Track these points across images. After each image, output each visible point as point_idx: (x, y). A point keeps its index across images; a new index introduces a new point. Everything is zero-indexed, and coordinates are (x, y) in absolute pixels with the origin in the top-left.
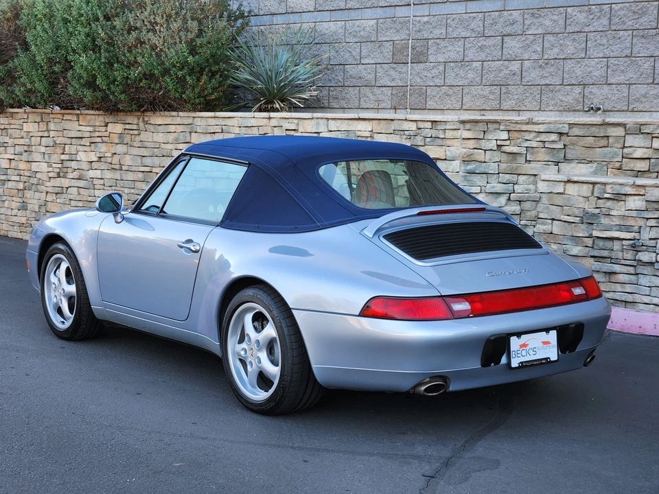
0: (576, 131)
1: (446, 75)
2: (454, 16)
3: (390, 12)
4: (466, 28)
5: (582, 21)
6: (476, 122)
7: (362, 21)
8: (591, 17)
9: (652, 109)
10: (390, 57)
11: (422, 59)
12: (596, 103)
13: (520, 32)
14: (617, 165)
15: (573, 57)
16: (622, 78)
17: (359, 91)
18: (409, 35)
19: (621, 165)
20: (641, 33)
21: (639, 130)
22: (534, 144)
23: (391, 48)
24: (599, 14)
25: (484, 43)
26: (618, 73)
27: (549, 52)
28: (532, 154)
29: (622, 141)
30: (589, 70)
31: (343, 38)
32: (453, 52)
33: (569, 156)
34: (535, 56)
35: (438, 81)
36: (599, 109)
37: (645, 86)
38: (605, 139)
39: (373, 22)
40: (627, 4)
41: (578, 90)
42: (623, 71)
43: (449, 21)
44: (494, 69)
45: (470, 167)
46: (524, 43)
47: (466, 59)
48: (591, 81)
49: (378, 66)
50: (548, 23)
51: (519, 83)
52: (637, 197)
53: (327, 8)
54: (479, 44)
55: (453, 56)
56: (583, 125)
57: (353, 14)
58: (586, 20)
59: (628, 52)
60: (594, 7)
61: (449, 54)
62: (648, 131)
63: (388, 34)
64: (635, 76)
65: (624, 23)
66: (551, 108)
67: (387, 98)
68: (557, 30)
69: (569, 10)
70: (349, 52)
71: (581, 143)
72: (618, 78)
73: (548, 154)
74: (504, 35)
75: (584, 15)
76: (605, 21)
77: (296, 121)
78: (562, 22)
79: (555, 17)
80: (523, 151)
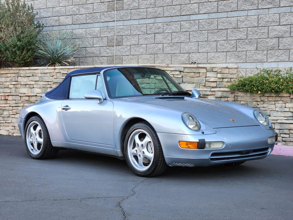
0: (186, 70)
1: (131, 50)
2: (134, 26)
3: (106, 24)
4: (139, 30)
5: (187, 27)
7: (94, 29)
8: (191, 25)
9: (217, 62)
10: (106, 43)
11: (120, 44)
12: (194, 60)
13: (162, 32)
14: (204, 84)
15: (184, 42)
16: (204, 50)
17: (93, 59)
18: (115, 34)
19: (205, 84)
20: (211, 31)
21: (212, 70)
23: (107, 40)
24: (194, 24)
25: (147, 37)
26: (203, 48)
27: (174, 40)
29: (205, 74)
30: (191, 47)
31: (85, 36)
32: (134, 41)
33: (184, 81)
34: (168, 42)
35: (128, 53)
36: (196, 63)
37: (213, 53)
38: (199, 73)
39: (99, 29)
40: (205, 20)
41: (187, 55)
42: (204, 47)
43: (132, 28)
44: (151, 47)
45: (143, 86)
46: (164, 37)
47: (139, 44)
48: (192, 52)
49: (101, 48)
50: (173, 28)
51: (162, 53)
52: (212, 96)
53: (78, 23)
54: (145, 37)
55: (134, 42)
56: (189, 68)
57: (90, 26)
58: (189, 27)
59: (206, 39)
60: (192, 21)
61: (132, 41)
62: (216, 71)
63: (105, 34)
64: (209, 49)
65: (204, 27)
66: (176, 63)
67: (105, 61)
68: (177, 31)
69: (182, 22)
70: (88, 42)
71: (189, 76)
72: (203, 50)
74: (155, 33)
75: (188, 24)
76: (197, 27)
77: (67, 70)
78: (179, 27)
79: (176, 26)
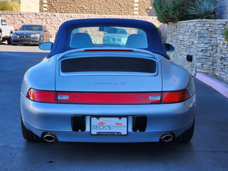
6: (202, 21)
22: (217, 28)
28: (216, 31)
45: (200, 35)
73: (220, 31)
80: (214, 30)
